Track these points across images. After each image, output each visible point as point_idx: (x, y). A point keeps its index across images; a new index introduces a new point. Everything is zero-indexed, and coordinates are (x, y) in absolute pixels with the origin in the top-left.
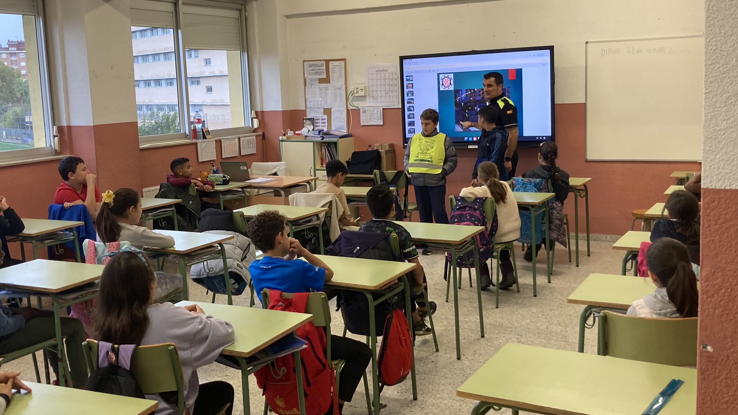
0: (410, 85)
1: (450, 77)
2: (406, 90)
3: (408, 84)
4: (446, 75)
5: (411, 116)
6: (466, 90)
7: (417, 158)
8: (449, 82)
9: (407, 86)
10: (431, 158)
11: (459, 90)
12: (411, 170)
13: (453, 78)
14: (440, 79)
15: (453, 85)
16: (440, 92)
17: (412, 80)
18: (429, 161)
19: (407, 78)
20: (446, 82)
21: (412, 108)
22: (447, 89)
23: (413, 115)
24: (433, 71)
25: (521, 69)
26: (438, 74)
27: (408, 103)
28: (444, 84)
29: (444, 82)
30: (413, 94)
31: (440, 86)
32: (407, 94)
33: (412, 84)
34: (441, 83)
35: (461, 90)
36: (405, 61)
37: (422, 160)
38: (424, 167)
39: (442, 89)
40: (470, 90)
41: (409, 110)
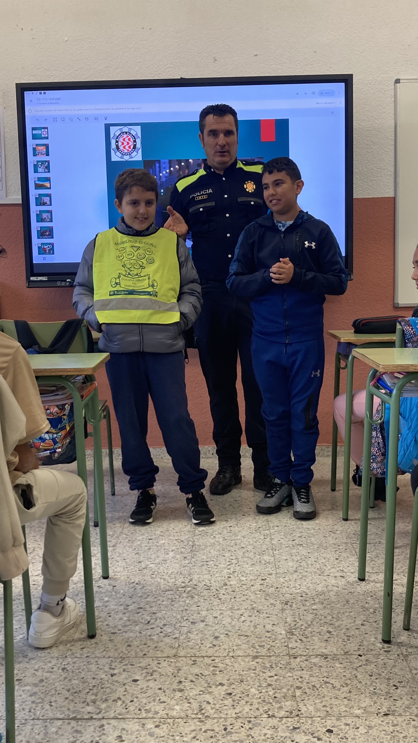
0: (42, 149)
1: (134, 133)
2: (31, 160)
3: (37, 145)
4: (125, 129)
5: (44, 216)
6: (170, 161)
7: (118, 288)
8: (131, 143)
9: (34, 149)
10: (153, 286)
11: (154, 162)
12: (103, 317)
13: (140, 135)
14: (112, 136)
15: (140, 151)
16: (110, 164)
17: (47, 138)
18: (149, 293)
19: (34, 132)
20: (126, 143)
21: (46, 200)
22: (126, 158)
23: (49, 215)
24: (96, 119)
25: (287, 120)
26: (107, 127)
27: (38, 187)
28: (121, 148)
29: (120, 144)
30: (48, 168)
31: (112, 152)
32: (36, 166)
33: (47, 146)
34: (113, 146)
35: (159, 162)
36: (28, 95)
37: (131, 292)
38: (137, 308)
39: (115, 157)
40: (179, 162)
41: (40, 202)
